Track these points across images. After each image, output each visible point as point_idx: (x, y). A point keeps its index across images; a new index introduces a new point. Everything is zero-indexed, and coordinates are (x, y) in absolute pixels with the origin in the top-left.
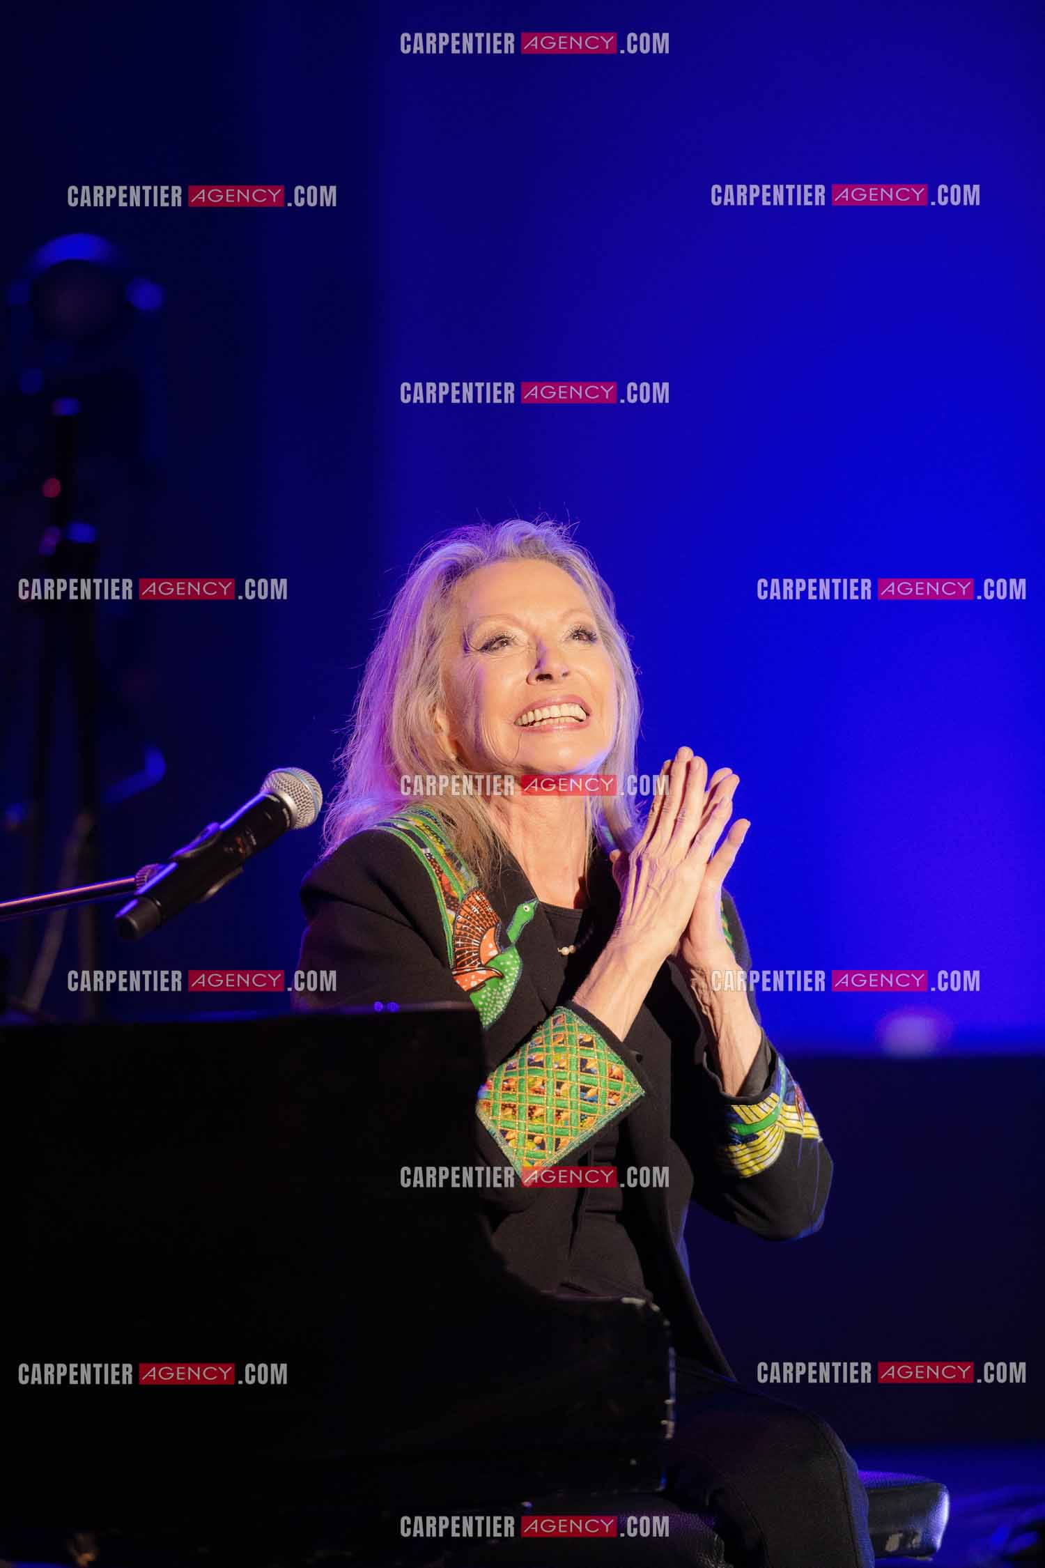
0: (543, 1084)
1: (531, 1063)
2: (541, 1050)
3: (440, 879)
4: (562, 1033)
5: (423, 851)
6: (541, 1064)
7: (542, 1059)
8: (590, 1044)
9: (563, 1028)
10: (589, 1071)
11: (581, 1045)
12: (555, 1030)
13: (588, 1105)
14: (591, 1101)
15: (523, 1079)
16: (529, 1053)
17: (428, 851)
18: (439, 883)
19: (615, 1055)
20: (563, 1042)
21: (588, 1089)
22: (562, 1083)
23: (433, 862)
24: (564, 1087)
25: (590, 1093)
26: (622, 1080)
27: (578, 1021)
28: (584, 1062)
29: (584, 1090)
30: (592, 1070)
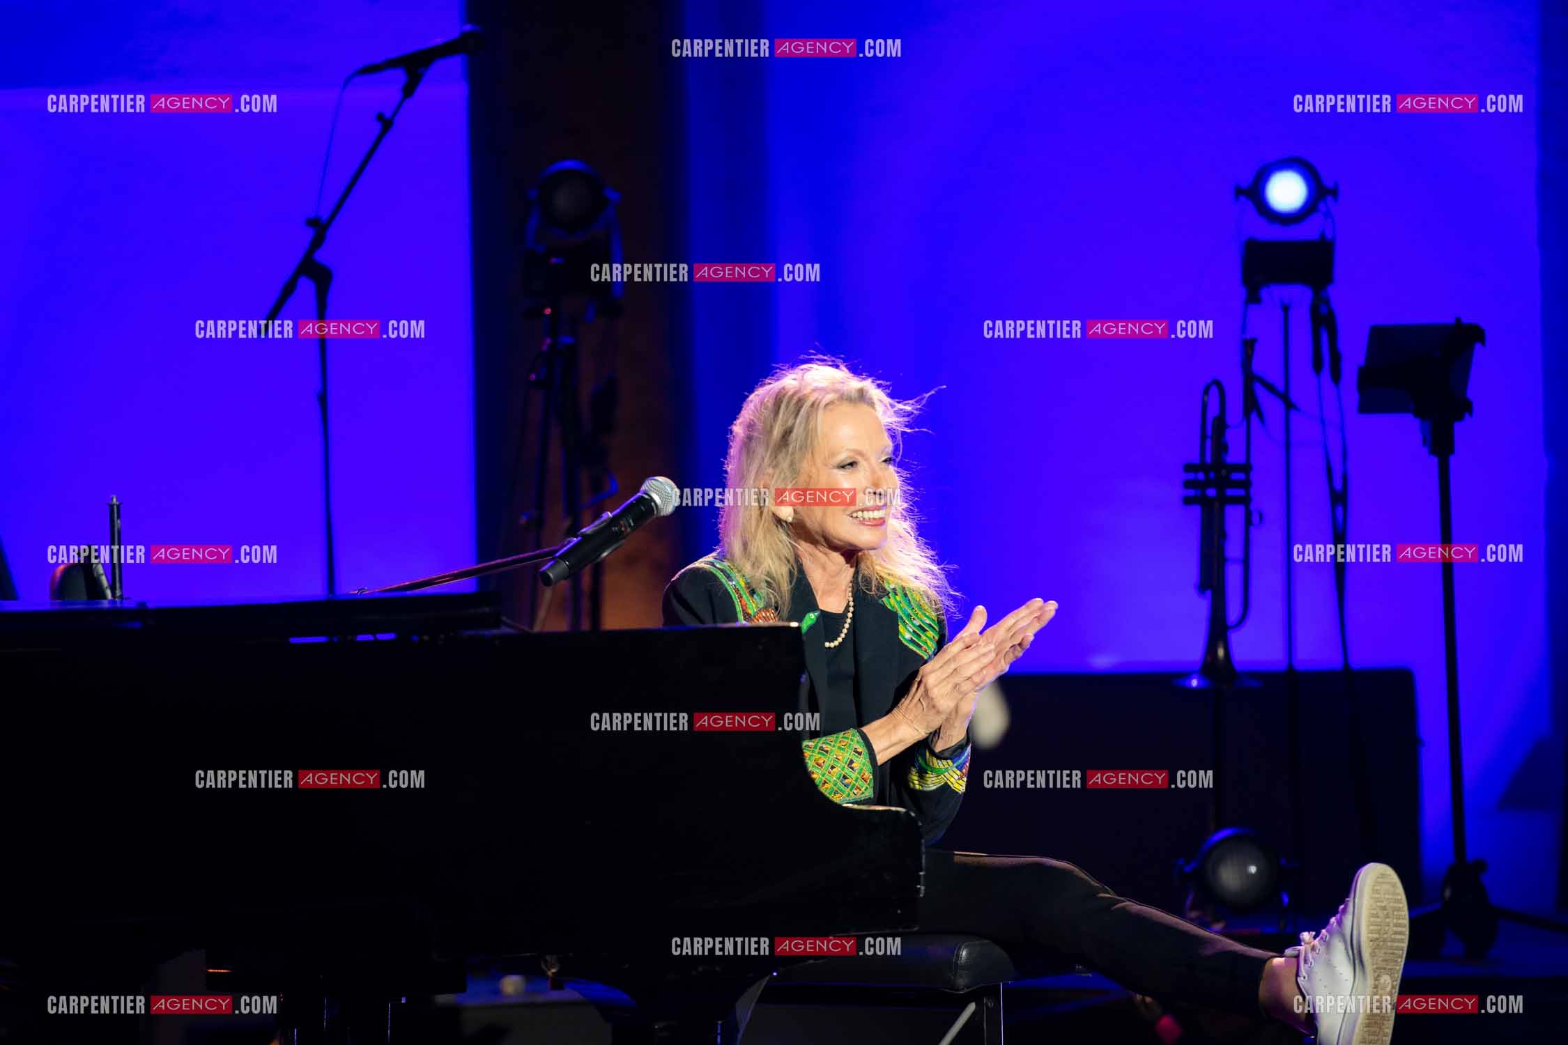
0: (824, 763)
1: (821, 748)
2: (830, 745)
3: (741, 601)
4: (846, 740)
5: (731, 583)
6: (827, 752)
7: (829, 749)
8: (860, 754)
9: (848, 738)
10: (852, 768)
11: (854, 751)
12: (843, 738)
13: (842, 787)
14: (845, 786)
15: (813, 755)
16: (823, 743)
17: (734, 583)
18: (739, 603)
19: (870, 766)
20: (844, 746)
21: (847, 778)
22: (835, 768)
23: (737, 591)
24: (834, 770)
25: (846, 781)
26: (866, 782)
27: (858, 738)
28: (852, 762)
29: (845, 777)
30: (855, 769)
